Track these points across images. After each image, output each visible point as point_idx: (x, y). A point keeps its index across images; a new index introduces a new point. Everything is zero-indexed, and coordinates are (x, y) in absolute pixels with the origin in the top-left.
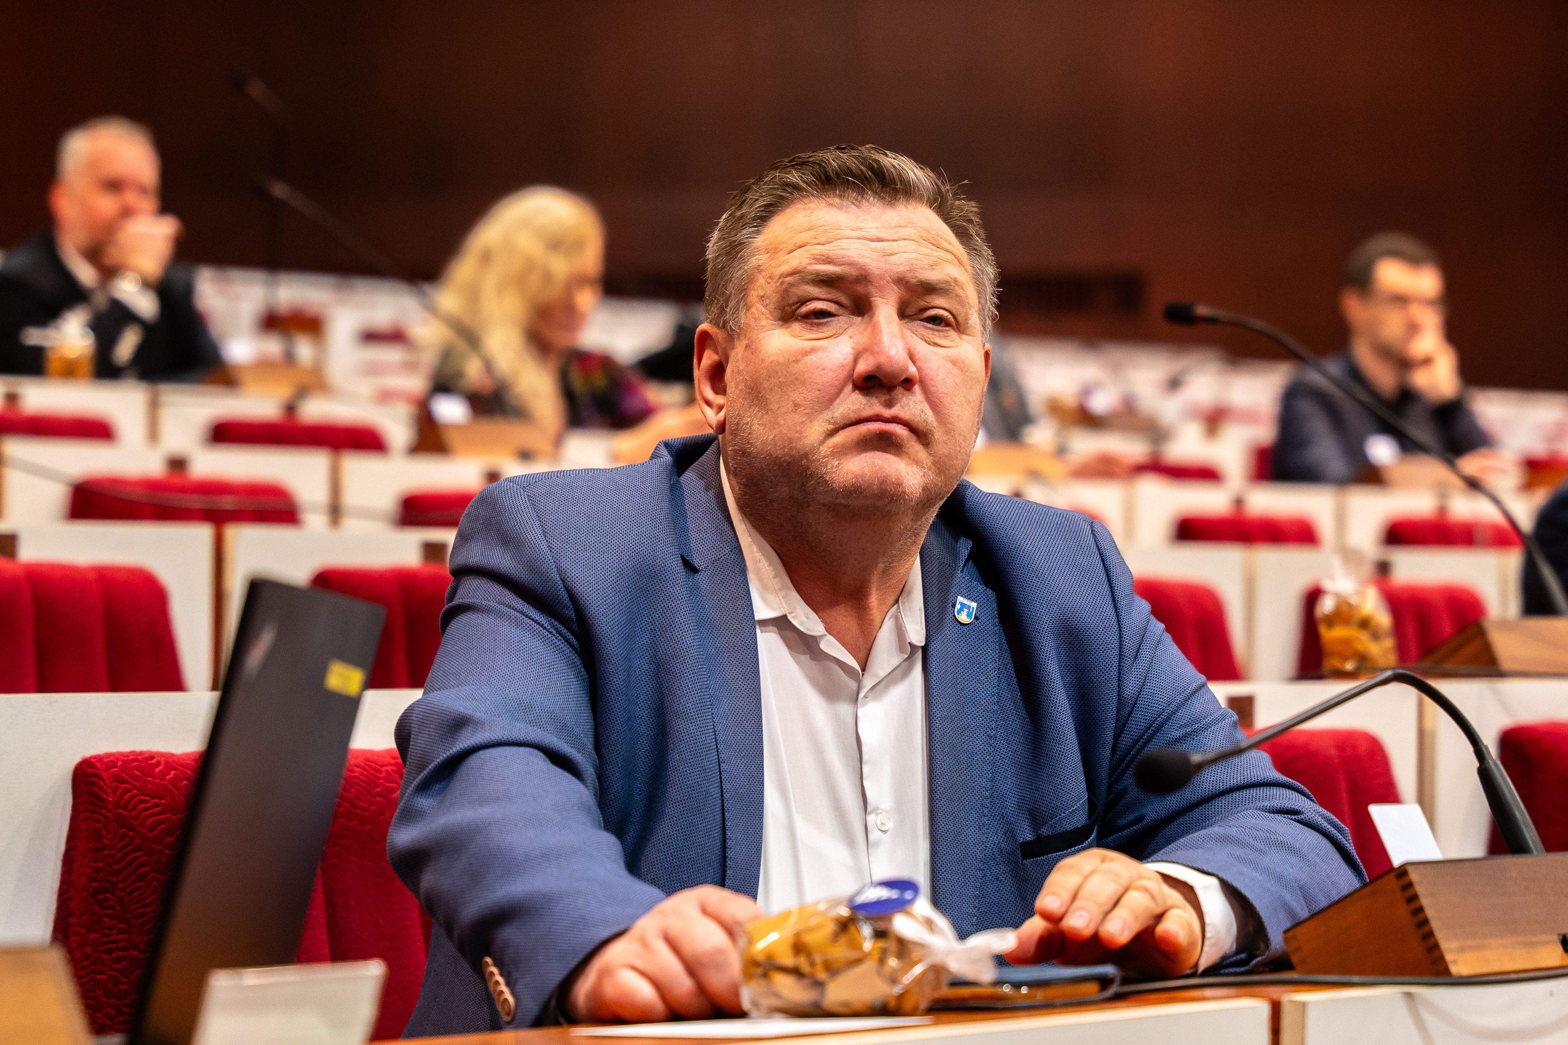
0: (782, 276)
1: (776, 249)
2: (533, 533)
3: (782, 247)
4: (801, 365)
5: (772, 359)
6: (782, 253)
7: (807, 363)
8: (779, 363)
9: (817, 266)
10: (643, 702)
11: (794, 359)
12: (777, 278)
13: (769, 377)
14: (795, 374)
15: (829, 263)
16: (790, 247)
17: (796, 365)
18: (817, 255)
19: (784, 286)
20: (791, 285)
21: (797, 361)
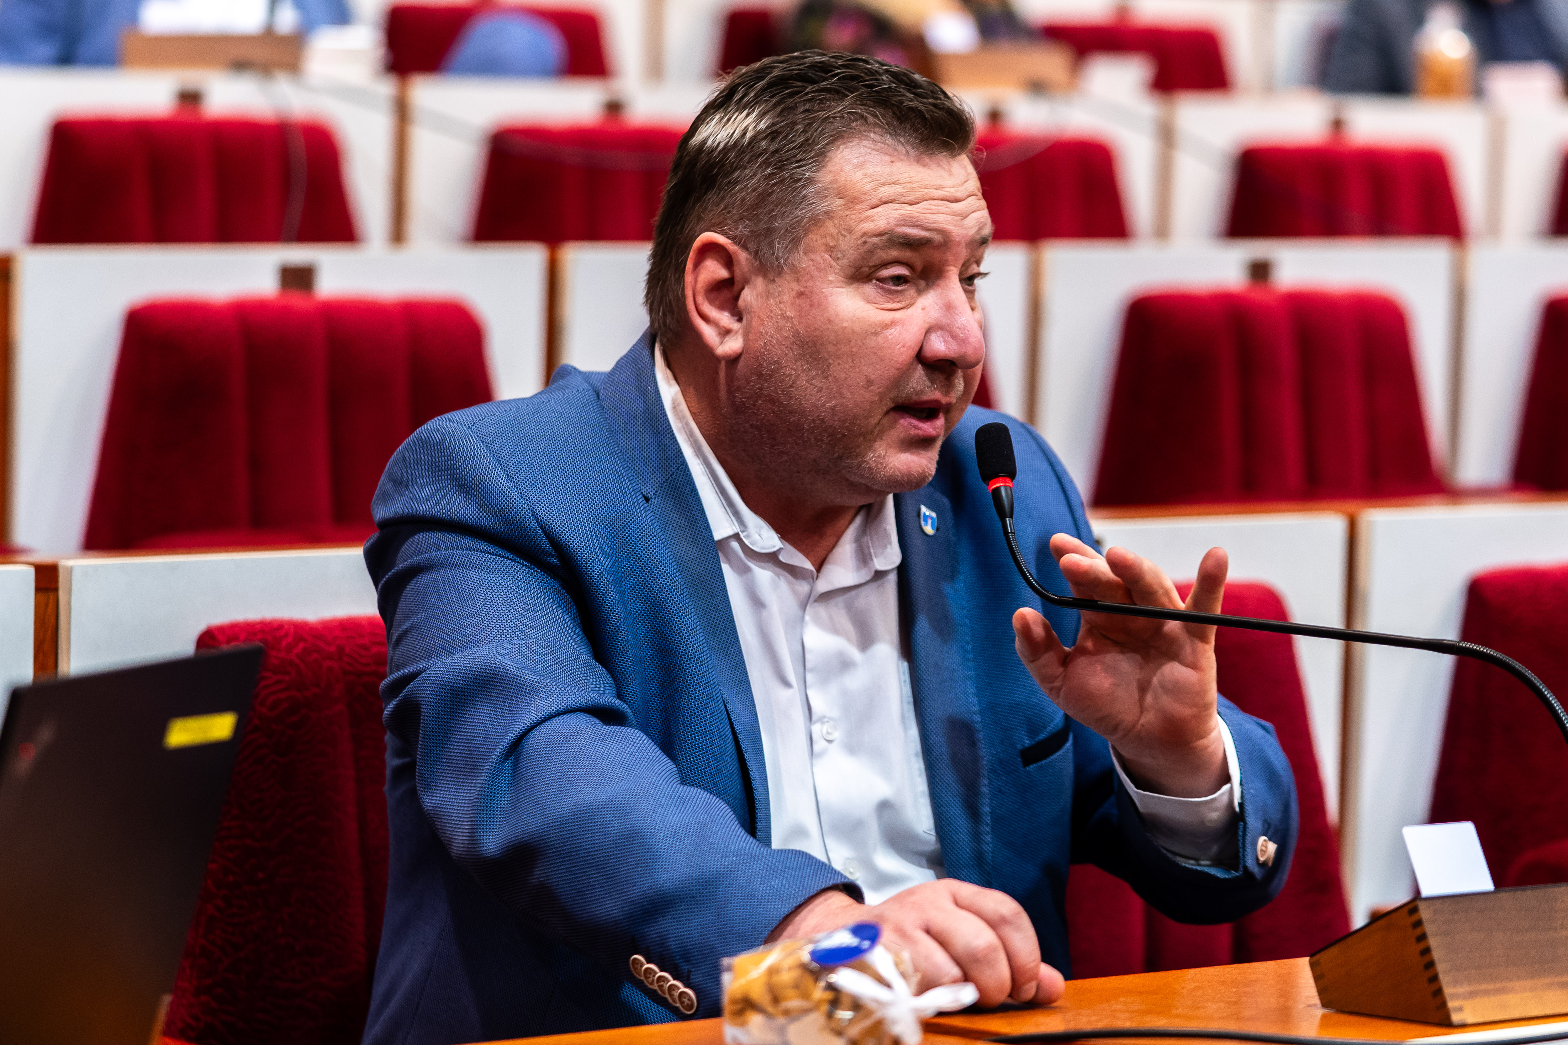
0: (864, 234)
1: (855, 198)
2: (498, 480)
3: (863, 197)
4: (880, 339)
5: (845, 325)
6: (864, 206)
7: (887, 337)
8: (853, 332)
9: (905, 228)
10: (644, 644)
11: (873, 331)
12: (857, 234)
13: (837, 343)
14: (873, 347)
15: (917, 226)
16: (874, 201)
17: (875, 338)
18: (907, 216)
19: (866, 247)
20: (875, 247)
21: (876, 334)
